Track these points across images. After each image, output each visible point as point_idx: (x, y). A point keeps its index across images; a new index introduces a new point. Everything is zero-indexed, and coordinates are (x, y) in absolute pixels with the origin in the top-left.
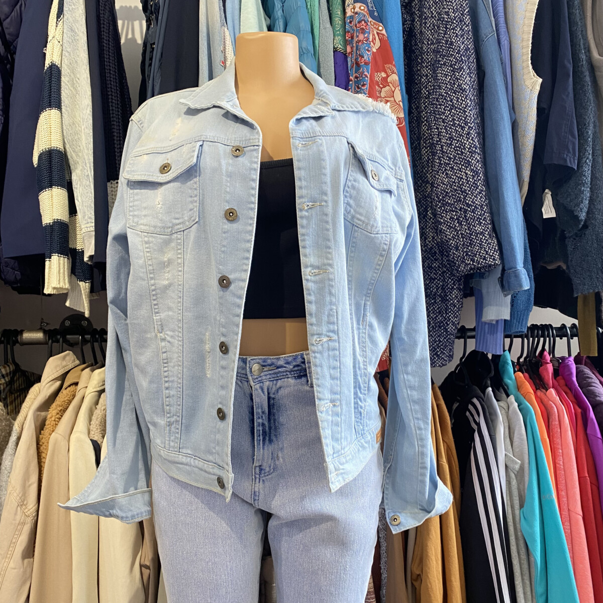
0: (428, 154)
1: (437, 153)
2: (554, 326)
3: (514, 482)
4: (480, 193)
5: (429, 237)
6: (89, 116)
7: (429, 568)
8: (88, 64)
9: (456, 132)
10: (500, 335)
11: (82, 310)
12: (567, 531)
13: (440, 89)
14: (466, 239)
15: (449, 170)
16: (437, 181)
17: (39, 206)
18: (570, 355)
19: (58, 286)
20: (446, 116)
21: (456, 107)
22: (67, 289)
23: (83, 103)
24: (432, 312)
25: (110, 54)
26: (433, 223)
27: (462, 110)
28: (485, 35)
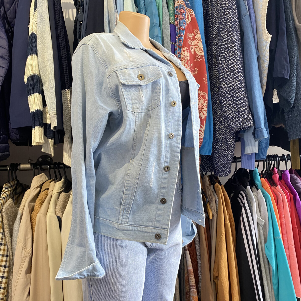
0: (217, 73)
1: (221, 73)
2: (279, 155)
3: (262, 231)
4: (243, 92)
5: (218, 113)
6: (52, 58)
7: (222, 273)
8: (50, 32)
9: (231, 62)
10: (253, 160)
11: (50, 153)
12: (287, 253)
13: (222, 41)
14: (237, 114)
15: (228, 81)
16: (222, 86)
17: (28, 103)
18: (287, 169)
19: (39, 142)
21: (230, 50)
22: (43, 143)
23: (48, 52)
24: (220, 150)
25: (61, 27)
26: (220, 107)
27: (233, 51)
28: (243, 14)
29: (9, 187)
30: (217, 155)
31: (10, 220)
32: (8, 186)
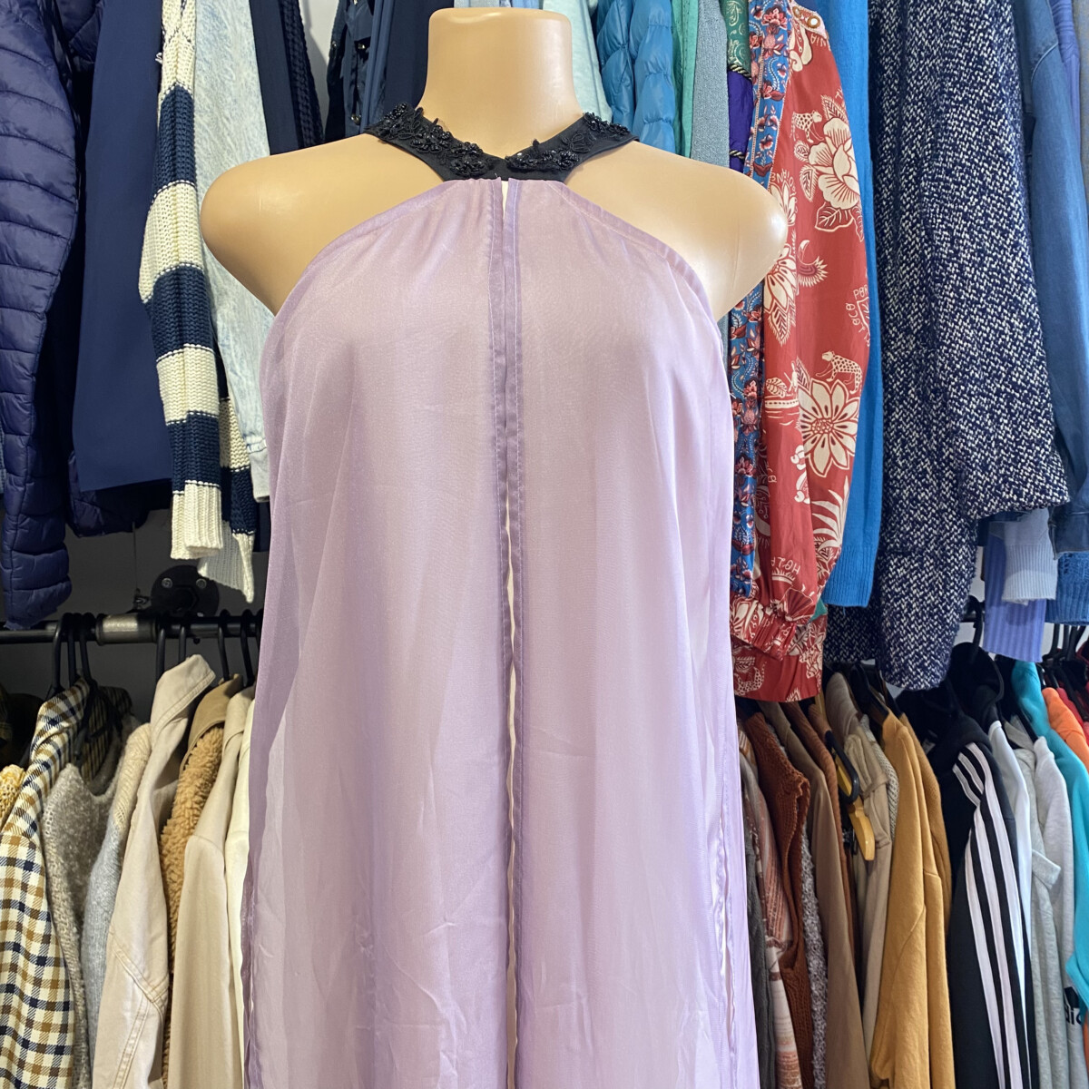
0: (912, 277)
4: (1039, 364)
5: (910, 439)
7: (908, 1073)
9: (992, 241)
11: (237, 586)
13: (955, 151)
14: (1007, 451)
15: (977, 314)
16: (951, 334)
17: (158, 384)
19: (198, 544)
20: (969, 208)
21: (990, 190)
22: (215, 549)
24: (915, 585)
26: (919, 413)
27: (1002, 196)
28: (1043, 44)
29: (64, 717)
30: (900, 606)
31: (71, 856)
32: (57, 710)
